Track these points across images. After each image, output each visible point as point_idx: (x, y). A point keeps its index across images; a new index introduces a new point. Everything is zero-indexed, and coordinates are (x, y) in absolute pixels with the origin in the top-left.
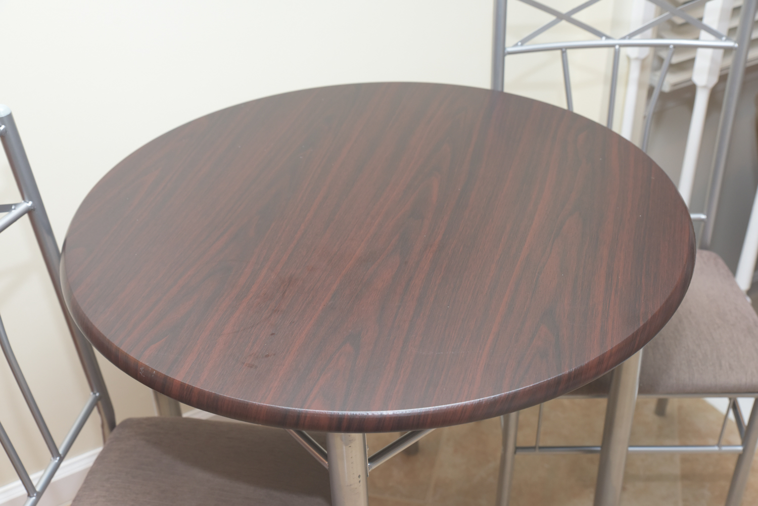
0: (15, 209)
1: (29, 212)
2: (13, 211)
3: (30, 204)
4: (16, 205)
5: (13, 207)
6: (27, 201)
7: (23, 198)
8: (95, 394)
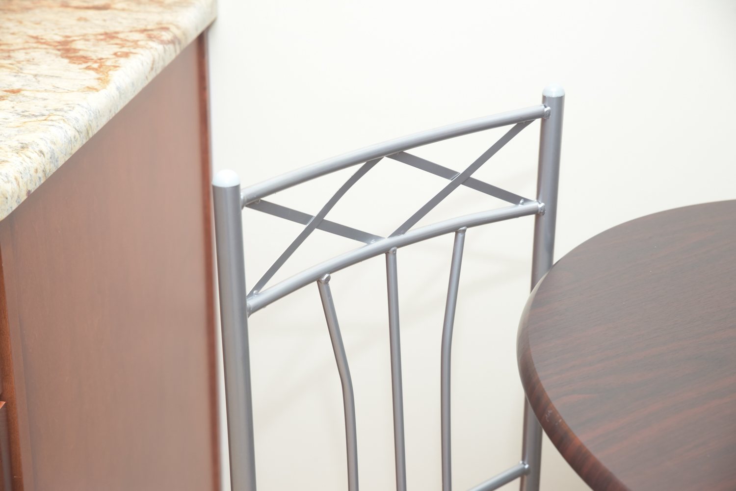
0: (522, 204)
1: (538, 213)
2: (520, 205)
3: (541, 205)
4: (526, 200)
5: (521, 201)
6: (540, 202)
7: (538, 198)
8: (524, 464)
